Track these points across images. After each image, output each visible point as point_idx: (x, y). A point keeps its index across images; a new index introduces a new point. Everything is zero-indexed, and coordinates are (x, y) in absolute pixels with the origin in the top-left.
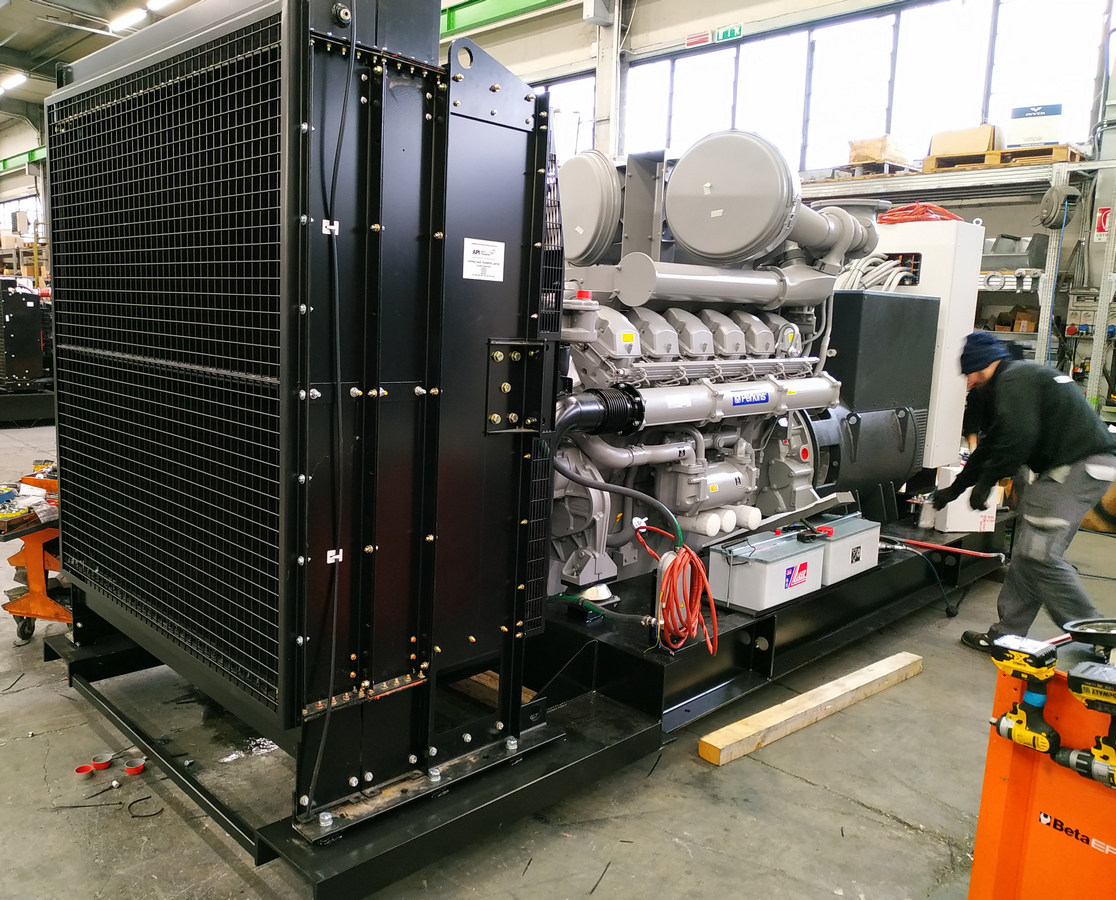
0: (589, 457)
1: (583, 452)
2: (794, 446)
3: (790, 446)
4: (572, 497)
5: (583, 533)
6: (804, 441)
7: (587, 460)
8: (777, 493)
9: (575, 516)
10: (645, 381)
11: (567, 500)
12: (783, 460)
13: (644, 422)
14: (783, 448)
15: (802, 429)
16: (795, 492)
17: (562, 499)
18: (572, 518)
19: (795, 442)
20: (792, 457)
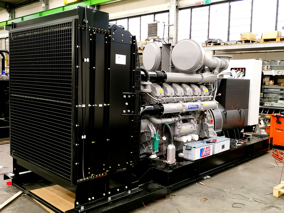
0: (151, 121)
1: (149, 120)
2: (209, 119)
3: (208, 119)
4: (146, 132)
5: (149, 141)
6: (211, 118)
7: (150, 122)
8: (205, 132)
9: (147, 136)
10: (165, 102)
11: (145, 133)
12: (206, 123)
13: (164, 112)
14: (206, 120)
15: (211, 115)
16: (209, 131)
17: (144, 133)
18: (146, 137)
19: (209, 118)
20: (208, 122)
